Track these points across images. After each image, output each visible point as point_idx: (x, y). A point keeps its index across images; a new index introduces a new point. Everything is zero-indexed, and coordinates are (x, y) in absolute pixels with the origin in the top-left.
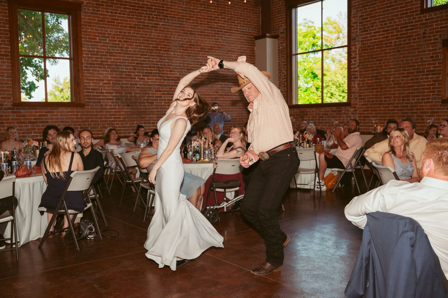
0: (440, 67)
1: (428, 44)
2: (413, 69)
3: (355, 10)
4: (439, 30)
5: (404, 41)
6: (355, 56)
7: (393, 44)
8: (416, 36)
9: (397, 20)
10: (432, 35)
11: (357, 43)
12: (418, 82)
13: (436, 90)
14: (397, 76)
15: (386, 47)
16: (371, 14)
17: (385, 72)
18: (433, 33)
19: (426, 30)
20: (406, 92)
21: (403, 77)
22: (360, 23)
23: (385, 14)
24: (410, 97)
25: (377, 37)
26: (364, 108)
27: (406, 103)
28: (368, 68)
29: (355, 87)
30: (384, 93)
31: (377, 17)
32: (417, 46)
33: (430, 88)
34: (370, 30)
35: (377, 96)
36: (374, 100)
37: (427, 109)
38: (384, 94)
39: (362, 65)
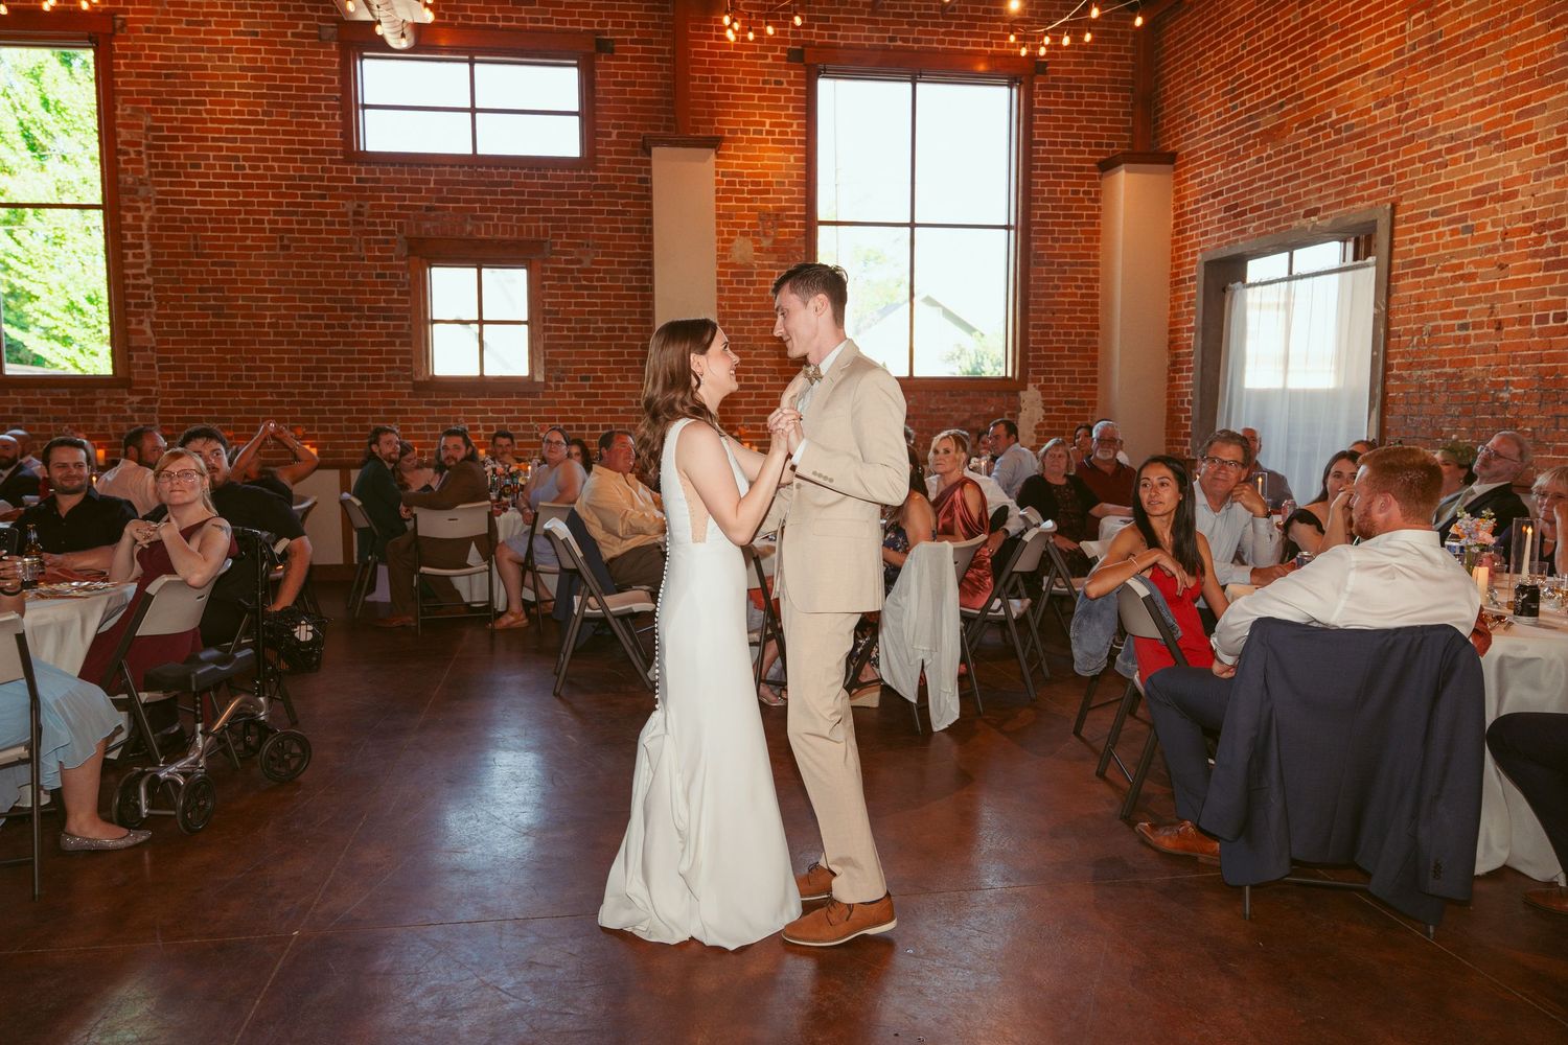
0: (406, 302)
1: (368, 242)
2: (329, 300)
3: (129, 106)
4: (396, 211)
5: (298, 222)
6: (138, 242)
7: (266, 225)
8: (332, 214)
9: (276, 165)
10: (378, 221)
11: (141, 204)
12: (348, 335)
13: (398, 358)
14: (283, 312)
15: (242, 230)
16: (191, 130)
17: (244, 299)
18: (381, 216)
19: (360, 206)
20: (314, 356)
21: (300, 317)
22: (149, 147)
23: (234, 140)
24: (326, 369)
25: (213, 198)
26: (180, 394)
27: (314, 386)
28: (185, 281)
29: (144, 332)
30: (244, 355)
31: (210, 144)
32: (340, 241)
33: (380, 353)
34: (187, 175)
35: (224, 364)
36: (215, 372)
37: (373, 403)
38: (245, 360)
39: (165, 272)
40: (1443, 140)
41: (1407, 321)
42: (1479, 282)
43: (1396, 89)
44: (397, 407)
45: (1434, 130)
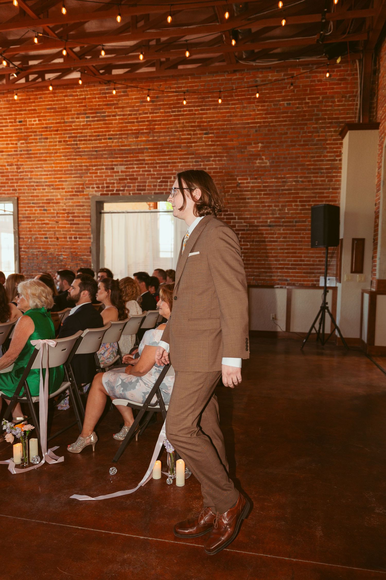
40: (34, 182)
41: (26, 234)
42: (50, 226)
43: (15, 162)
45: (31, 179)
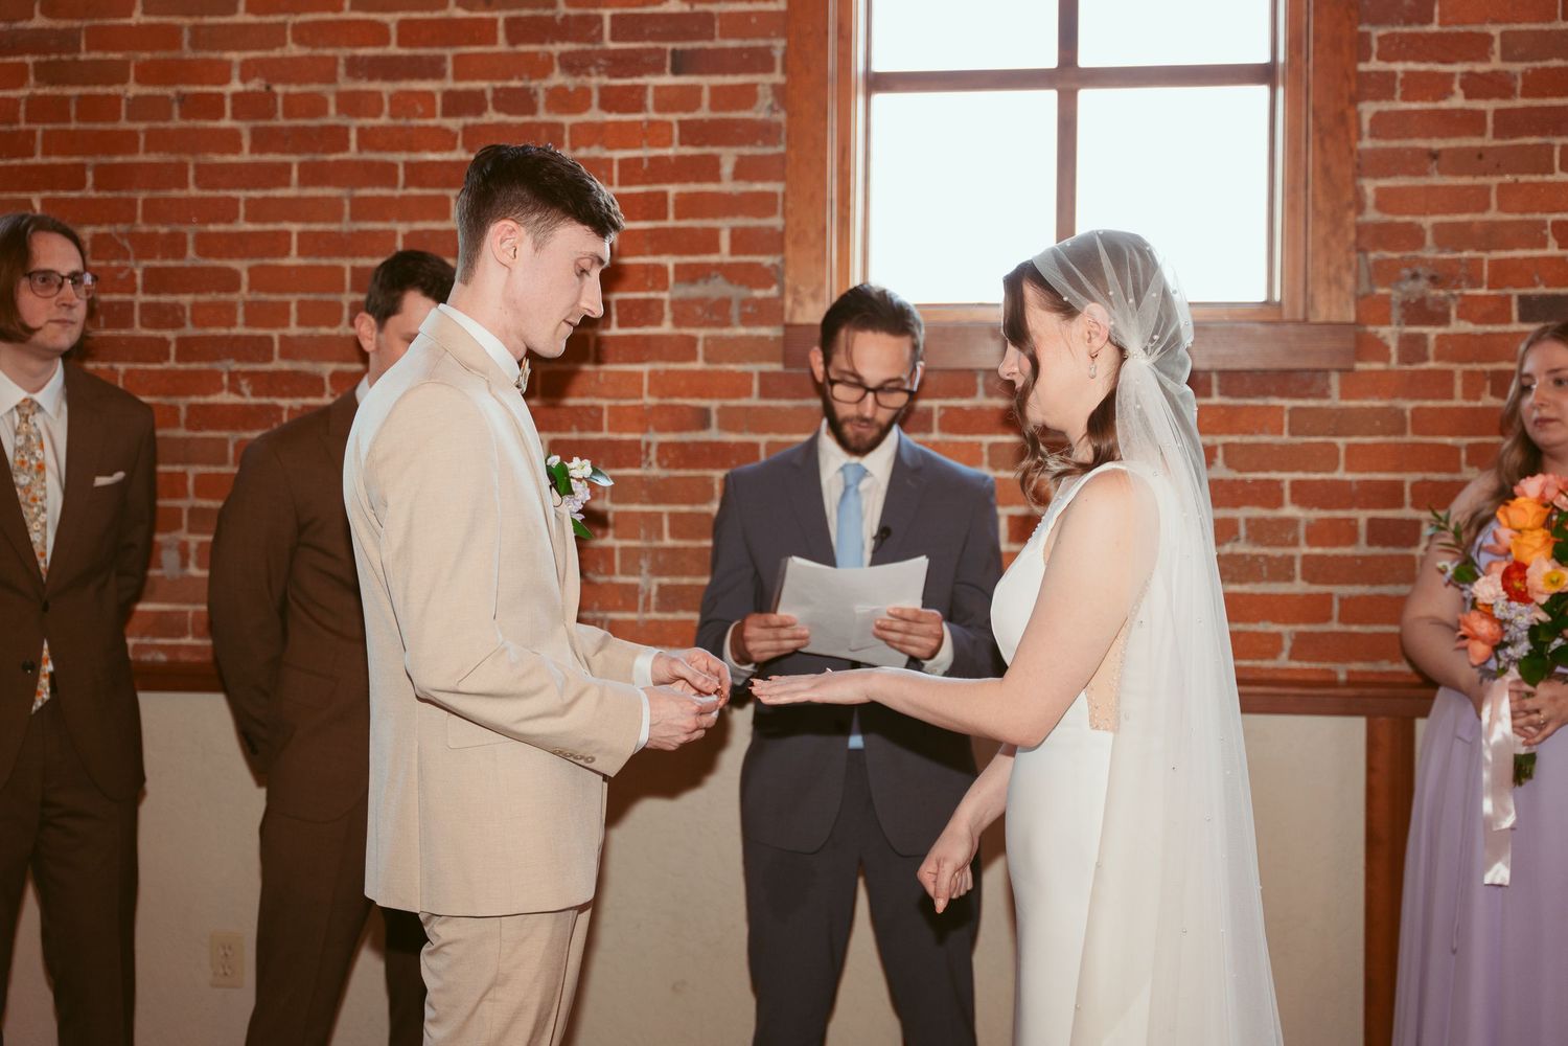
44: (713, 435)
